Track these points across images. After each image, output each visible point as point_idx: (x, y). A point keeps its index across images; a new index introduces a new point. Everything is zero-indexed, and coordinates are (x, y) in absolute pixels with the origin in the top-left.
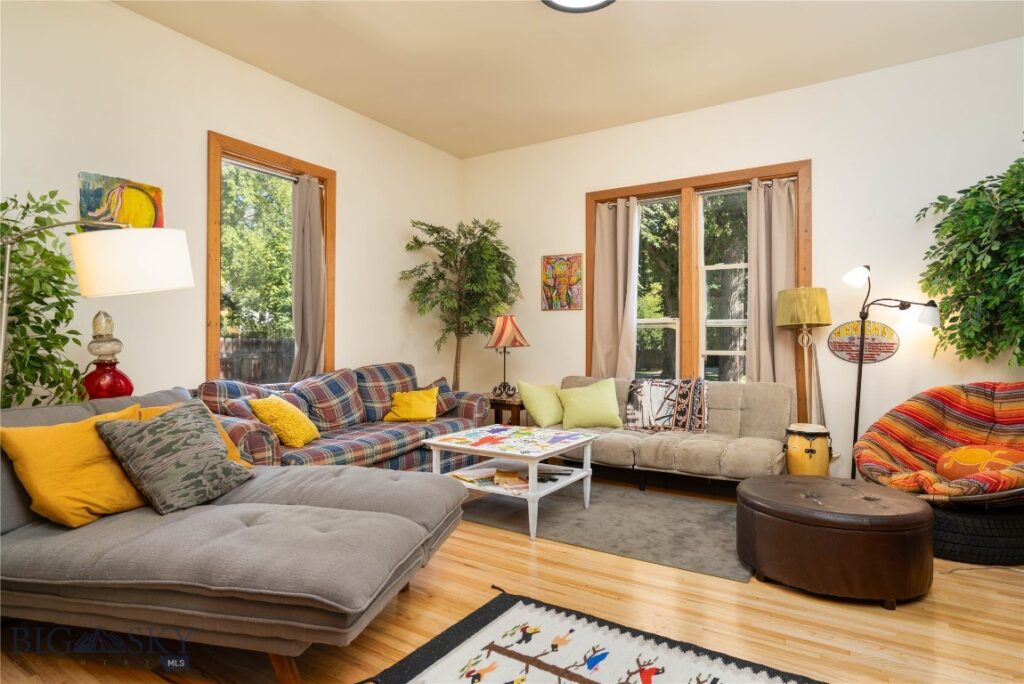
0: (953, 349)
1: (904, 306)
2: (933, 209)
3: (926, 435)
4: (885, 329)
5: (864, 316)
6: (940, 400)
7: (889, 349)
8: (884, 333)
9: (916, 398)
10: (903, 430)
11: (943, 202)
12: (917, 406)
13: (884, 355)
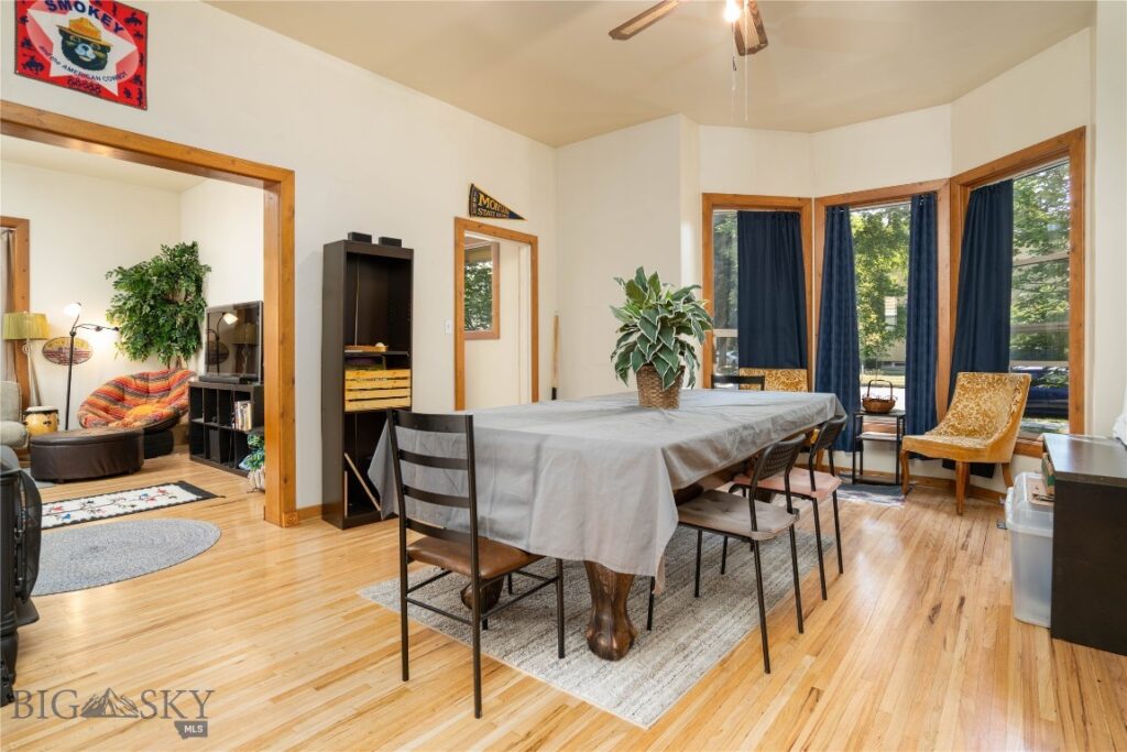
0: (127, 355)
1: (99, 329)
2: (115, 273)
3: (116, 404)
4: (83, 343)
5: (73, 334)
6: (121, 385)
7: (86, 356)
8: (82, 345)
9: (108, 384)
10: (103, 403)
11: (121, 270)
12: (110, 388)
13: (83, 359)
